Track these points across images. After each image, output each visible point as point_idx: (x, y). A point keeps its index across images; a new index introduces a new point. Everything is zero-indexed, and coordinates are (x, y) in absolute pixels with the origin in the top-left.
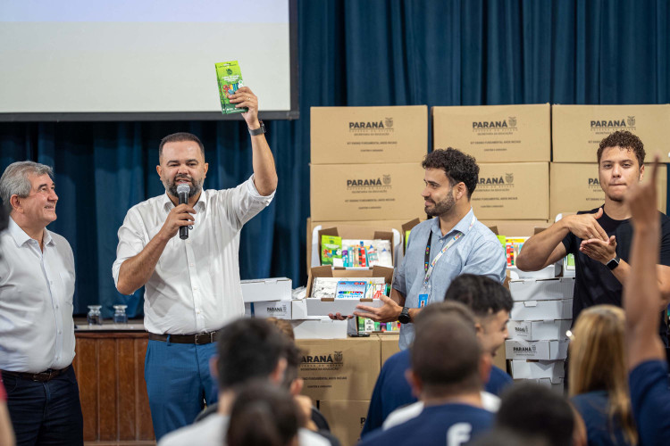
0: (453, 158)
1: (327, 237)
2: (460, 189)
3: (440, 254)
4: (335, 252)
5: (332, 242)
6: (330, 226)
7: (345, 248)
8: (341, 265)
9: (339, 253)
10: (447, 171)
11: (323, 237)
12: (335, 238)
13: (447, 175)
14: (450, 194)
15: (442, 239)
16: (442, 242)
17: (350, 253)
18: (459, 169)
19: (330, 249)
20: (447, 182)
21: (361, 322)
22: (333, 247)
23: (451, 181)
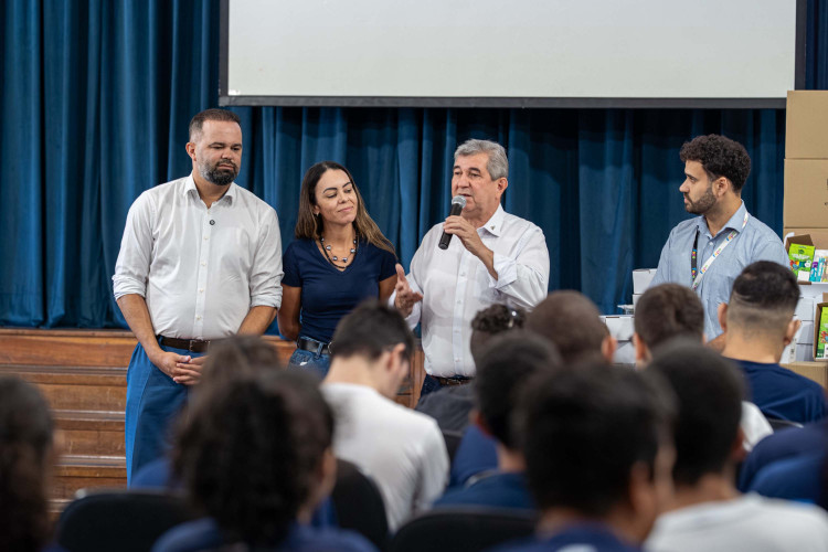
0: (710, 149)
1: (797, 246)
2: (721, 186)
3: (712, 259)
4: (803, 264)
5: (801, 252)
6: (802, 233)
7: (817, 260)
8: (807, 280)
9: (808, 265)
10: (704, 163)
11: (793, 245)
12: (808, 247)
13: (704, 168)
14: (709, 190)
15: (712, 241)
16: (711, 244)
17: (821, 265)
18: (719, 161)
19: (797, 260)
20: (705, 177)
21: (820, 347)
22: (802, 257)
23: (709, 175)
